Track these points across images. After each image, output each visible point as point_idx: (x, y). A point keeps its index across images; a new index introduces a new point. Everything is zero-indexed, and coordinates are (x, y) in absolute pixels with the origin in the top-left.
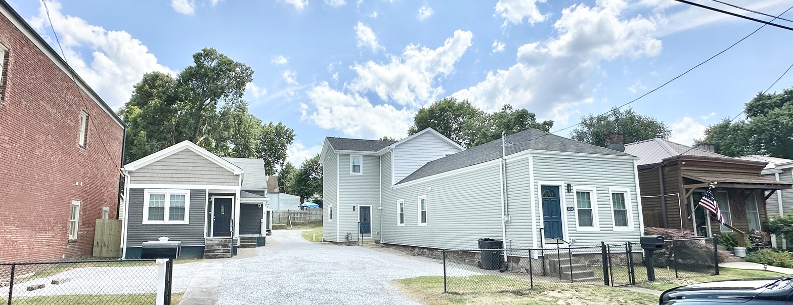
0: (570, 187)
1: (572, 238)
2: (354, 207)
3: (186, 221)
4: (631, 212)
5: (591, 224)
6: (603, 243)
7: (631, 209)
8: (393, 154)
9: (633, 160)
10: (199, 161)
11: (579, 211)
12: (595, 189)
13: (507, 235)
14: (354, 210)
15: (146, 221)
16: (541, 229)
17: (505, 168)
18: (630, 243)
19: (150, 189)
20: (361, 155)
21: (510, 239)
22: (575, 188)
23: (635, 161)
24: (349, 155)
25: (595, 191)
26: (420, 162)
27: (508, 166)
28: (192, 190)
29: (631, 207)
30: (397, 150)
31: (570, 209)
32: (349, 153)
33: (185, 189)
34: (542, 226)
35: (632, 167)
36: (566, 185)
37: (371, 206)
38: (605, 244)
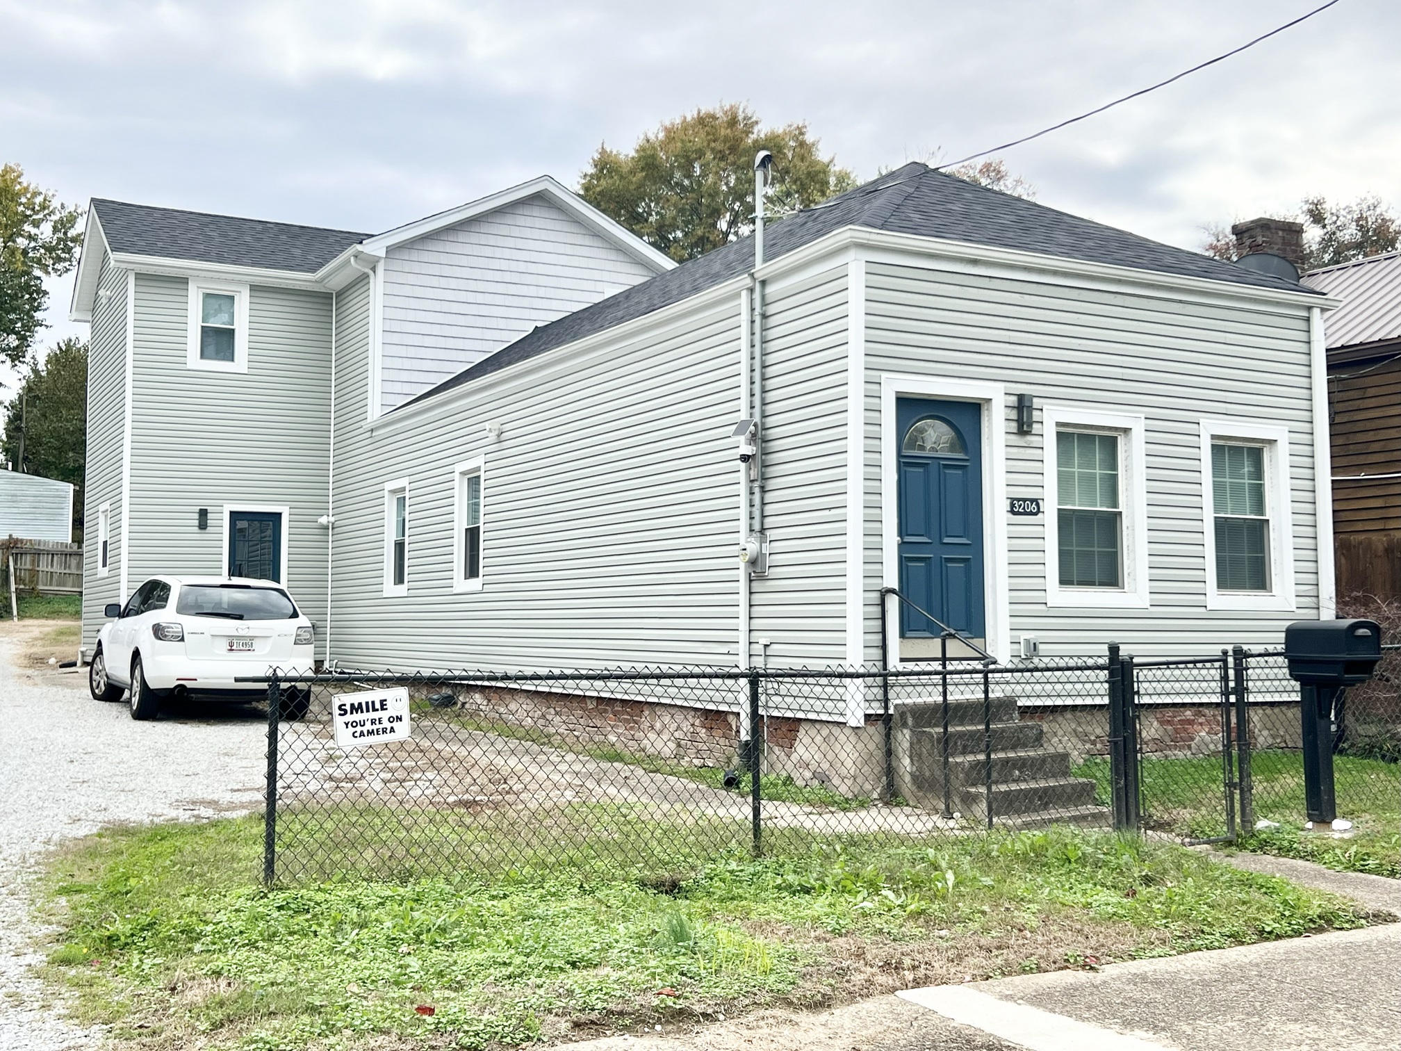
0: (1030, 408)
1: (1024, 636)
2: (203, 514)
4: (1289, 531)
5: (1111, 578)
6: (1114, 649)
7: (1288, 519)
8: (378, 285)
9: (1309, 308)
11: (1065, 518)
12: (1137, 424)
13: (756, 623)
14: (203, 525)
16: (885, 593)
17: (758, 319)
18: (1240, 655)
20: (240, 282)
21: (763, 641)
22: (1050, 417)
23: (1316, 312)
24: (184, 281)
25: (1139, 435)
26: (502, 324)
27: (771, 309)
29: (1288, 507)
30: (397, 265)
31: (1023, 507)
32: (180, 273)
34: (892, 580)
35: (1303, 336)
36: (1013, 400)
37: (285, 511)
38: (1124, 651)
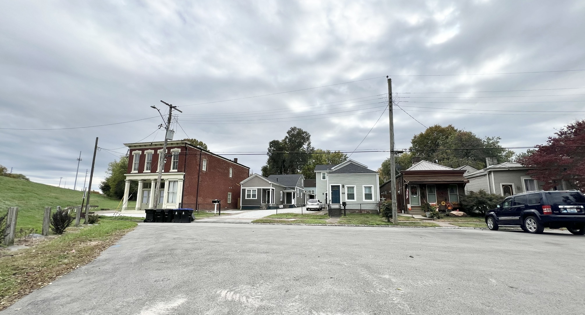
2: (323, 193)
3: (256, 198)
5: (354, 199)
7: (374, 193)
9: (376, 174)
10: (260, 180)
11: (348, 194)
12: (356, 186)
15: (246, 198)
19: (247, 188)
22: (346, 186)
28: (258, 189)
32: (320, 172)
33: (256, 188)
34: (330, 199)
36: (342, 185)
